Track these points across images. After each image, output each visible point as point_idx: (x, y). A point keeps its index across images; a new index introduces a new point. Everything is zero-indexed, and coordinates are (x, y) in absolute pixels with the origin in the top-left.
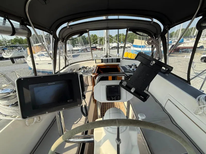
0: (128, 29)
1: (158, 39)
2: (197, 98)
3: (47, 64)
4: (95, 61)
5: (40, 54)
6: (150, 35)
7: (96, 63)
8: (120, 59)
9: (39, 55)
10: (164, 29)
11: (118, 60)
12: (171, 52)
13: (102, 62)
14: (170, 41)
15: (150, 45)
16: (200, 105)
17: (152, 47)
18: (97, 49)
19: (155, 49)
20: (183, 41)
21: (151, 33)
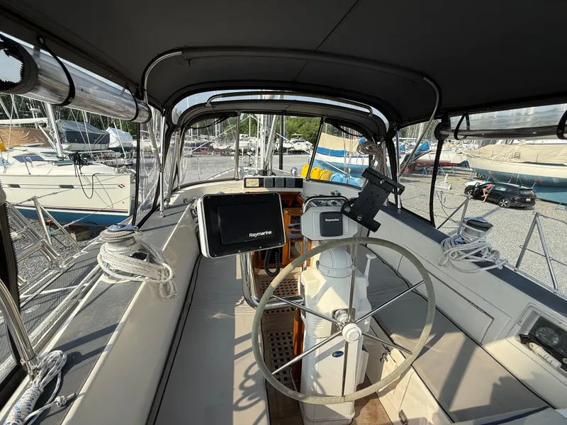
0: (324, 119)
1: (380, 145)
2: (442, 243)
3: (58, 187)
4: (243, 182)
5: (25, 153)
6: (365, 134)
7: (245, 186)
8: (302, 179)
9: (20, 158)
10: (391, 128)
11: (299, 183)
12: (403, 170)
13: (261, 185)
14: (403, 144)
15: (366, 154)
16: (444, 251)
17: (371, 157)
18: (212, 149)
19: (376, 163)
20: (429, 148)
21: (368, 131)
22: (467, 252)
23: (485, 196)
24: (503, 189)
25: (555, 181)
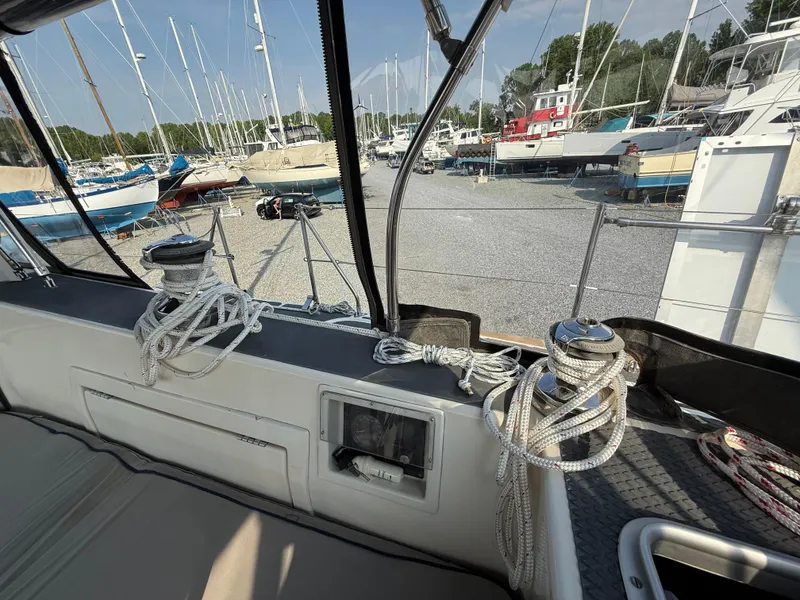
20: (188, 165)
22: (182, 327)
23: (279, 212)
24: (291, 201)
25: (325, 182)
